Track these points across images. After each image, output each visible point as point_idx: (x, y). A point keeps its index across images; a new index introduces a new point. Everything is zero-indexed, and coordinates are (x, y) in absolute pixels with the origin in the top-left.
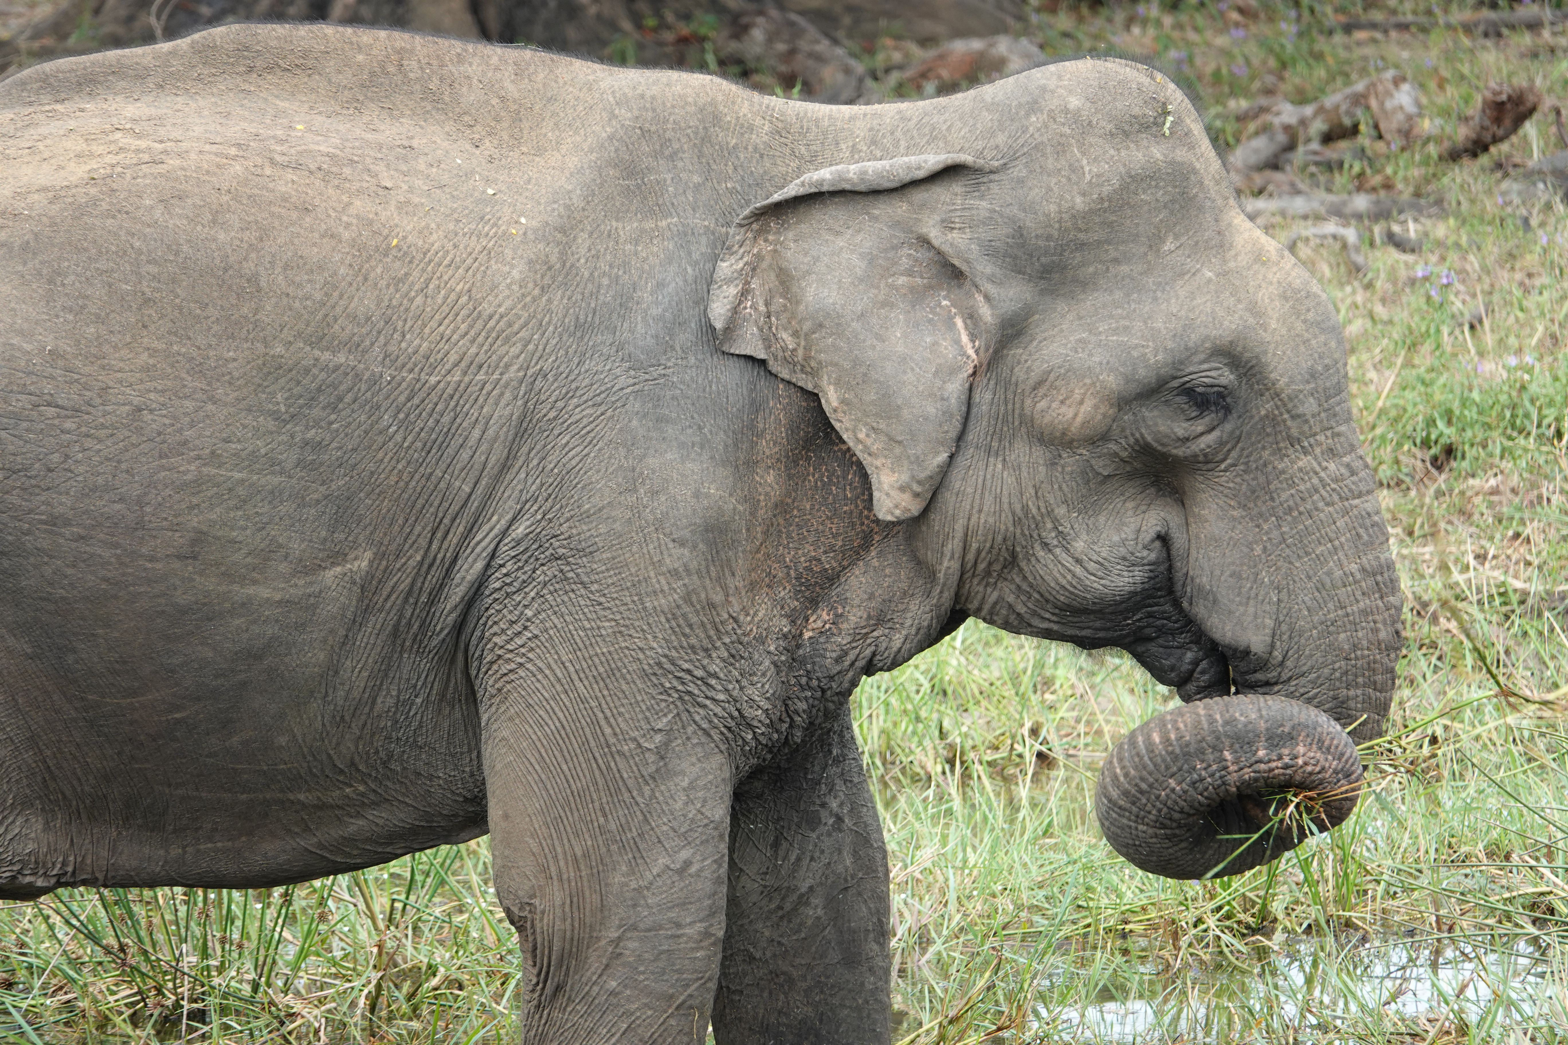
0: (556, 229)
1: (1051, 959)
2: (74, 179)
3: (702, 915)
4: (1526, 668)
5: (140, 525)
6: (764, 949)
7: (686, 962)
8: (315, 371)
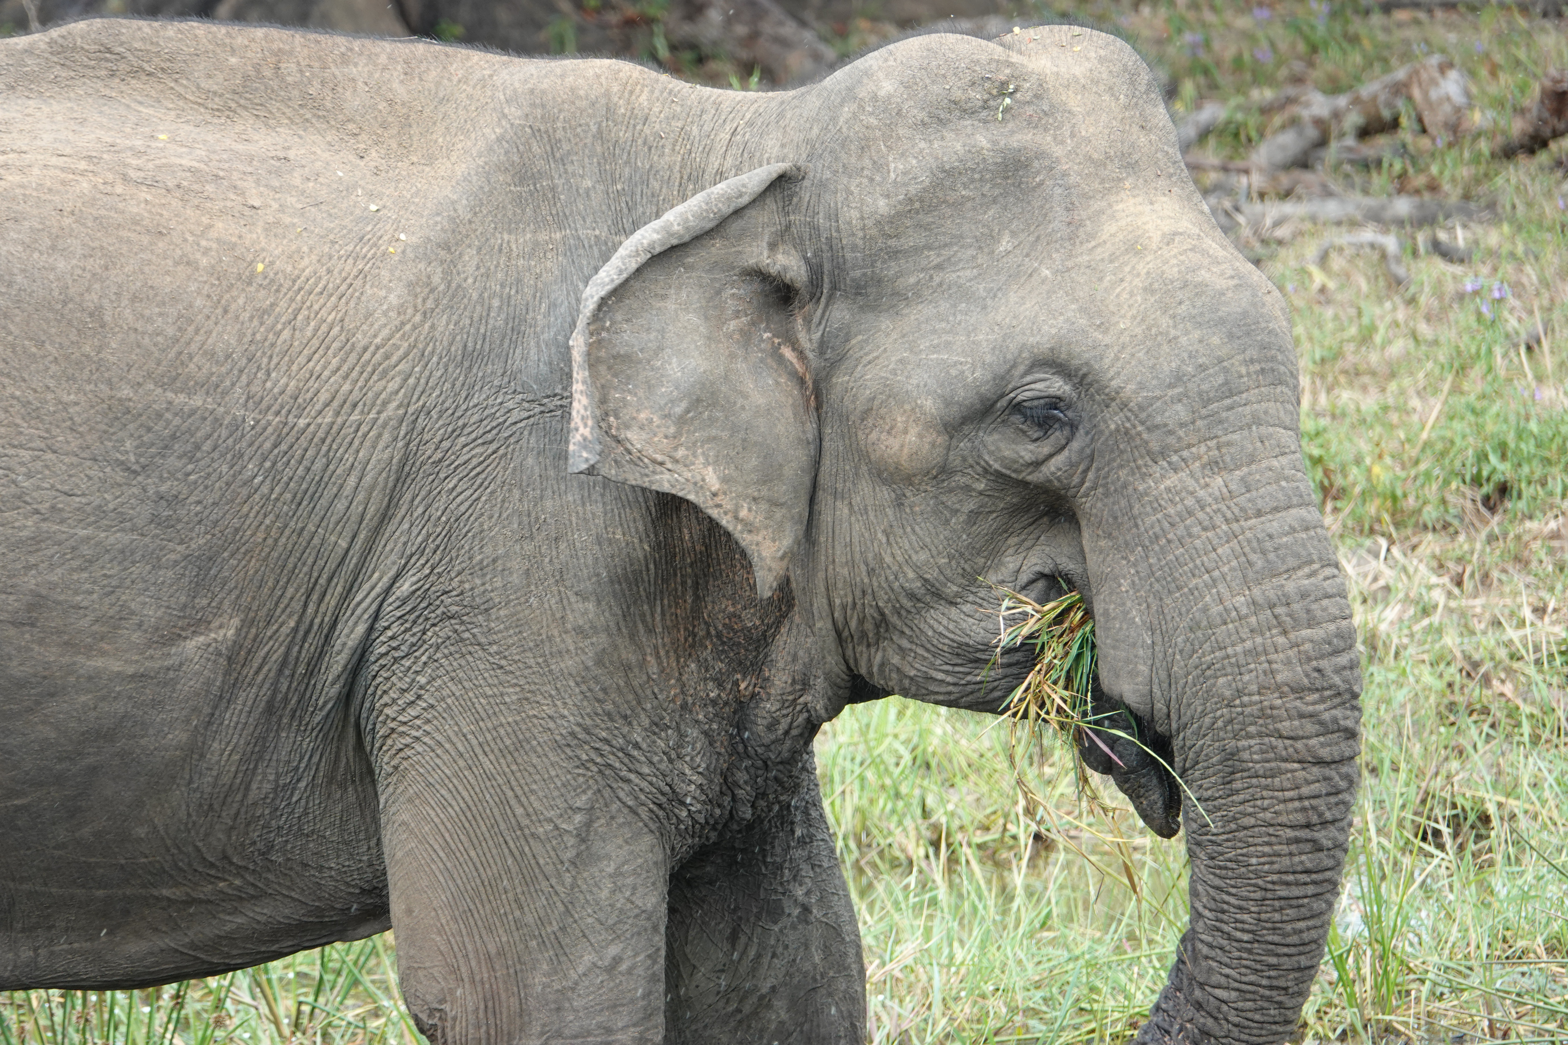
0: (439, 245)
3: (636, 1018)
8: (168, 416)
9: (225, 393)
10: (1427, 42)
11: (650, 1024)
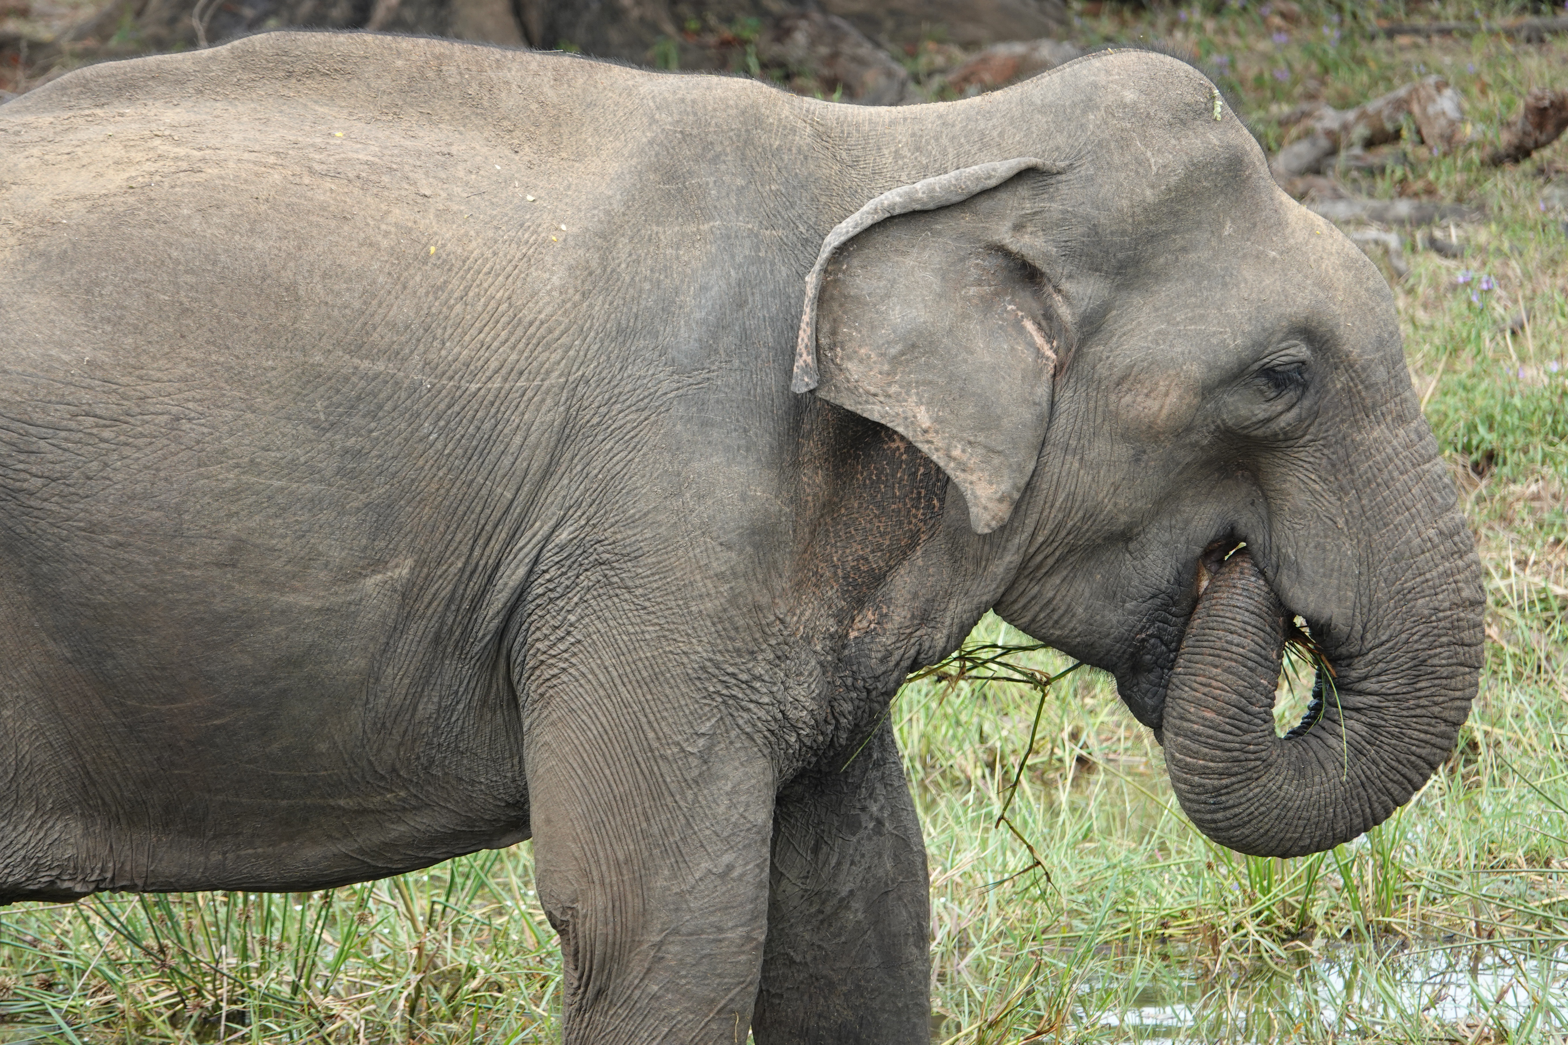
0: (596, 234)
1: (1091, 963)
2: (112, 187)
3: (744, 919)
5: (178, 532)
6: (805, 953)
7: (728, 966)
9: (404, 360)
10: (1425, 64)
11: (755, 925)
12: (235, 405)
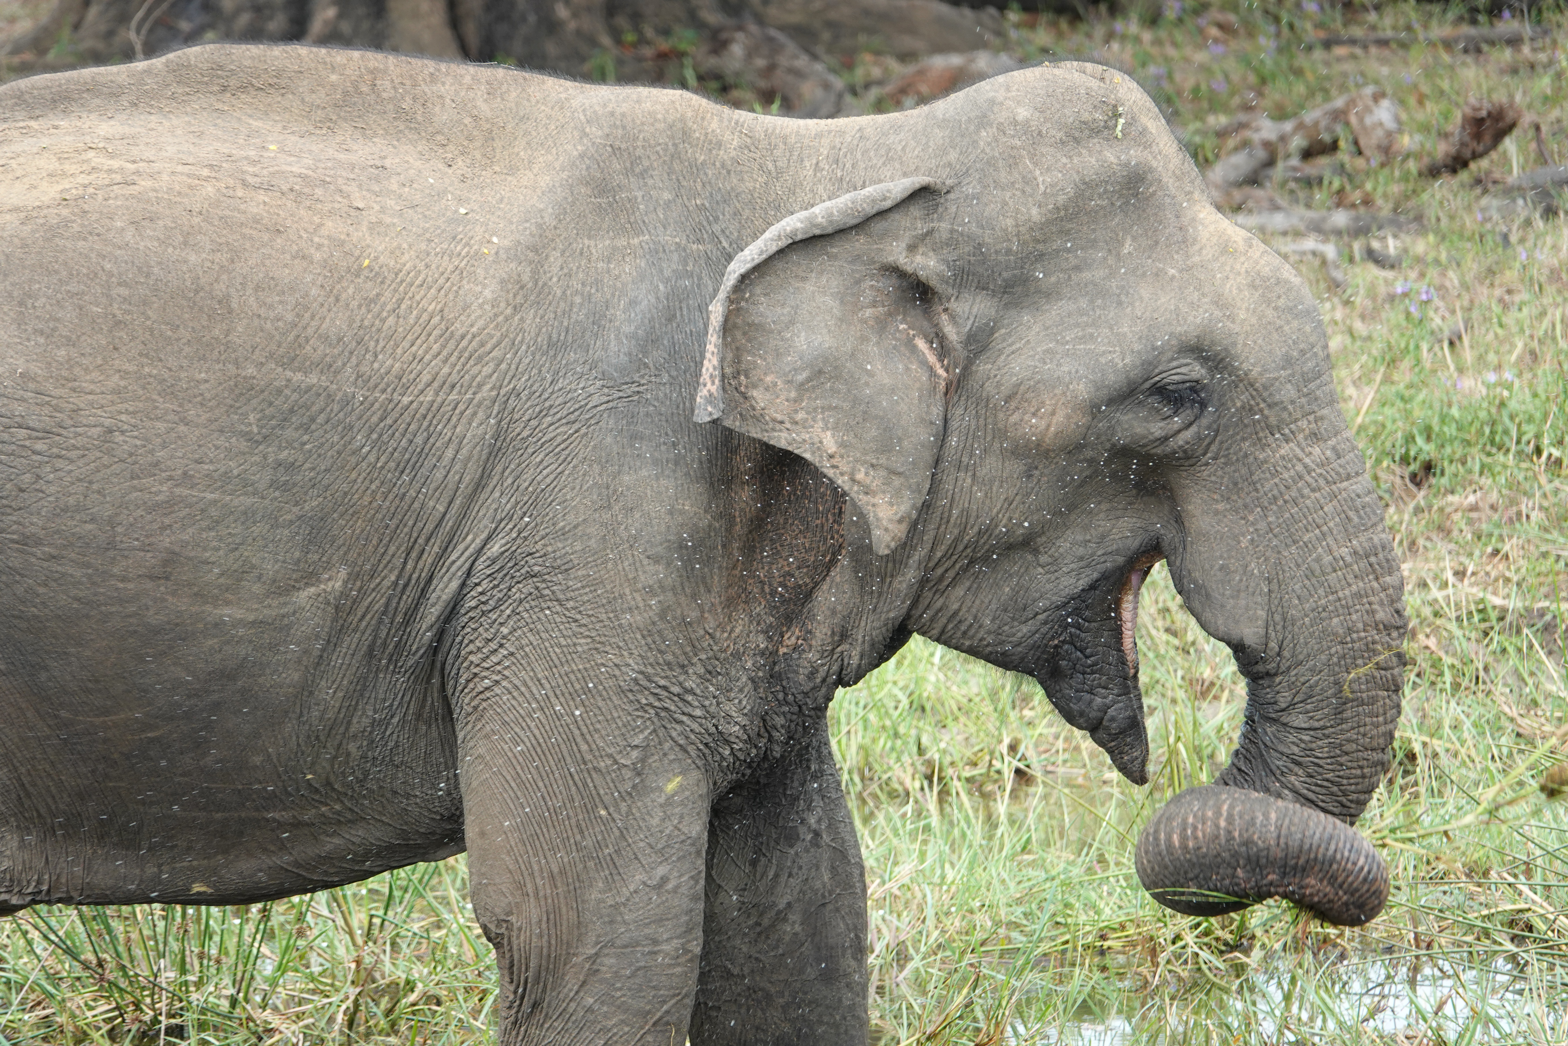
0: (528, 248)
1: (1030, 976)
2: (46, 199)
3: (679, 931)
4: (1505, 685)
5: (111, 545)
6: (742, 965)
7: (663, 978)
8: (287, 392)
9: (337, 372)
10: (1363, 74)
11: (690, 937)
12: (168, 418)
